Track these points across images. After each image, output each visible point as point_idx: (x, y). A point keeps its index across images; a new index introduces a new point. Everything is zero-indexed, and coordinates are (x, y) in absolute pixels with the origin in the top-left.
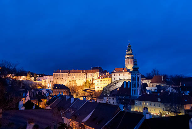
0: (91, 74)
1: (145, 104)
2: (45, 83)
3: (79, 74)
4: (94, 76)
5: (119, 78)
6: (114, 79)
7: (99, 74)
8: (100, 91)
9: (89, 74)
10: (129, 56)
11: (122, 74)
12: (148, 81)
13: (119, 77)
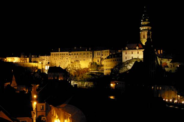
0: (98, 52)
1: (158, 89)
2: (42, 66)
3: (82, 52)
4: (103, 55)
5: (132, 57)
6: (126, 58)
7: (109, 51)
8: (109, 74)
9: (96, 53)
10: (145, 28)
11: (135, 52)
12: (168, 60)
13: (132, 55)
